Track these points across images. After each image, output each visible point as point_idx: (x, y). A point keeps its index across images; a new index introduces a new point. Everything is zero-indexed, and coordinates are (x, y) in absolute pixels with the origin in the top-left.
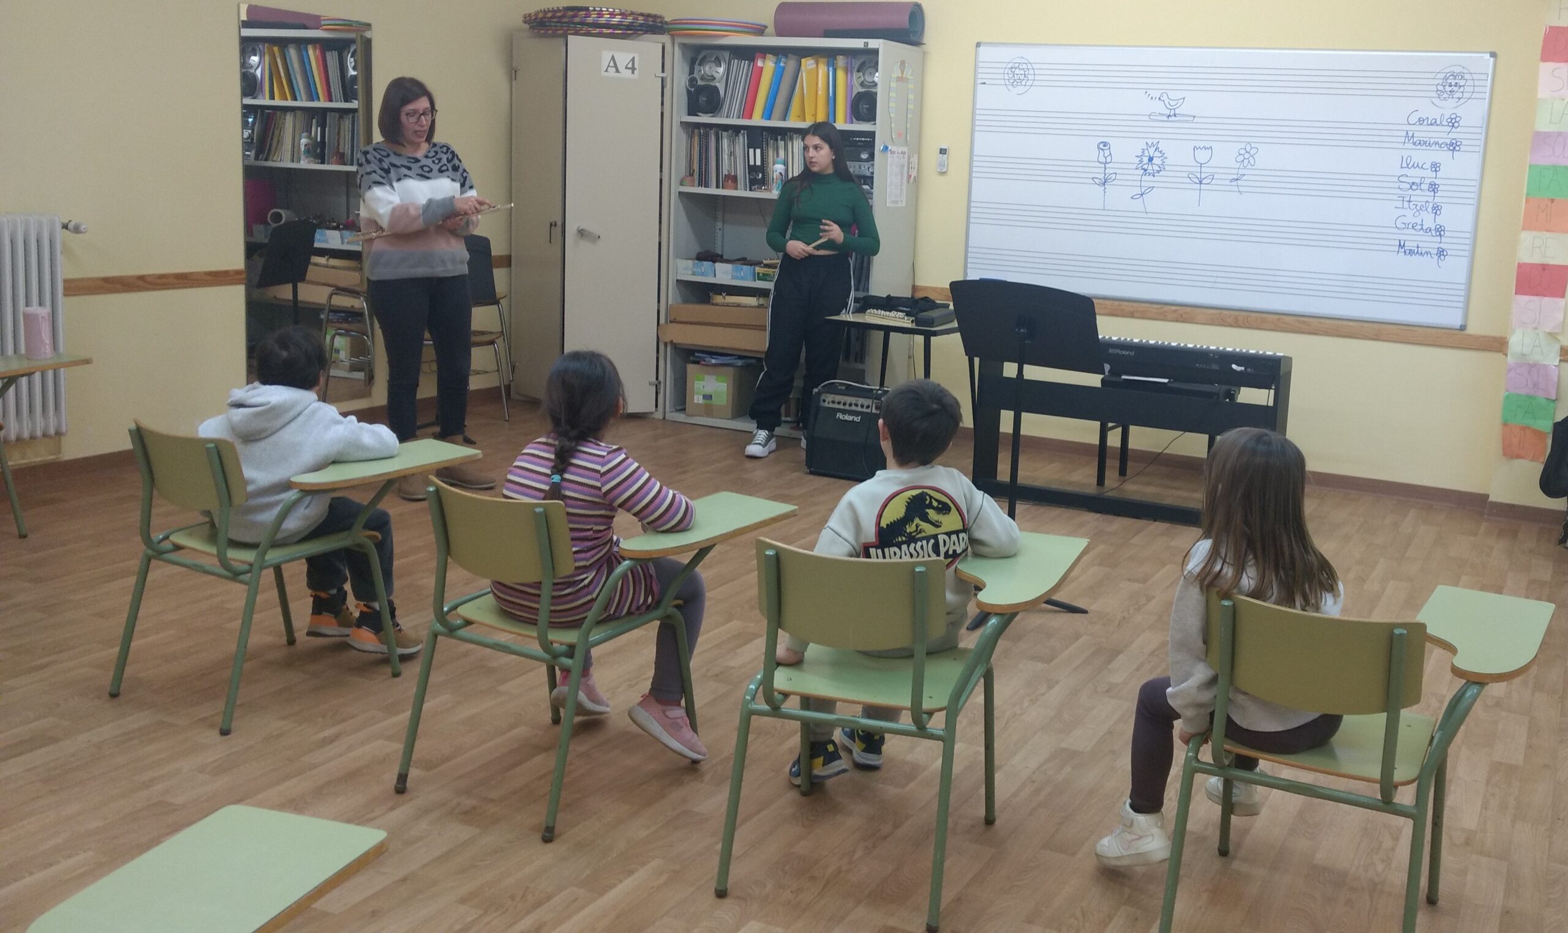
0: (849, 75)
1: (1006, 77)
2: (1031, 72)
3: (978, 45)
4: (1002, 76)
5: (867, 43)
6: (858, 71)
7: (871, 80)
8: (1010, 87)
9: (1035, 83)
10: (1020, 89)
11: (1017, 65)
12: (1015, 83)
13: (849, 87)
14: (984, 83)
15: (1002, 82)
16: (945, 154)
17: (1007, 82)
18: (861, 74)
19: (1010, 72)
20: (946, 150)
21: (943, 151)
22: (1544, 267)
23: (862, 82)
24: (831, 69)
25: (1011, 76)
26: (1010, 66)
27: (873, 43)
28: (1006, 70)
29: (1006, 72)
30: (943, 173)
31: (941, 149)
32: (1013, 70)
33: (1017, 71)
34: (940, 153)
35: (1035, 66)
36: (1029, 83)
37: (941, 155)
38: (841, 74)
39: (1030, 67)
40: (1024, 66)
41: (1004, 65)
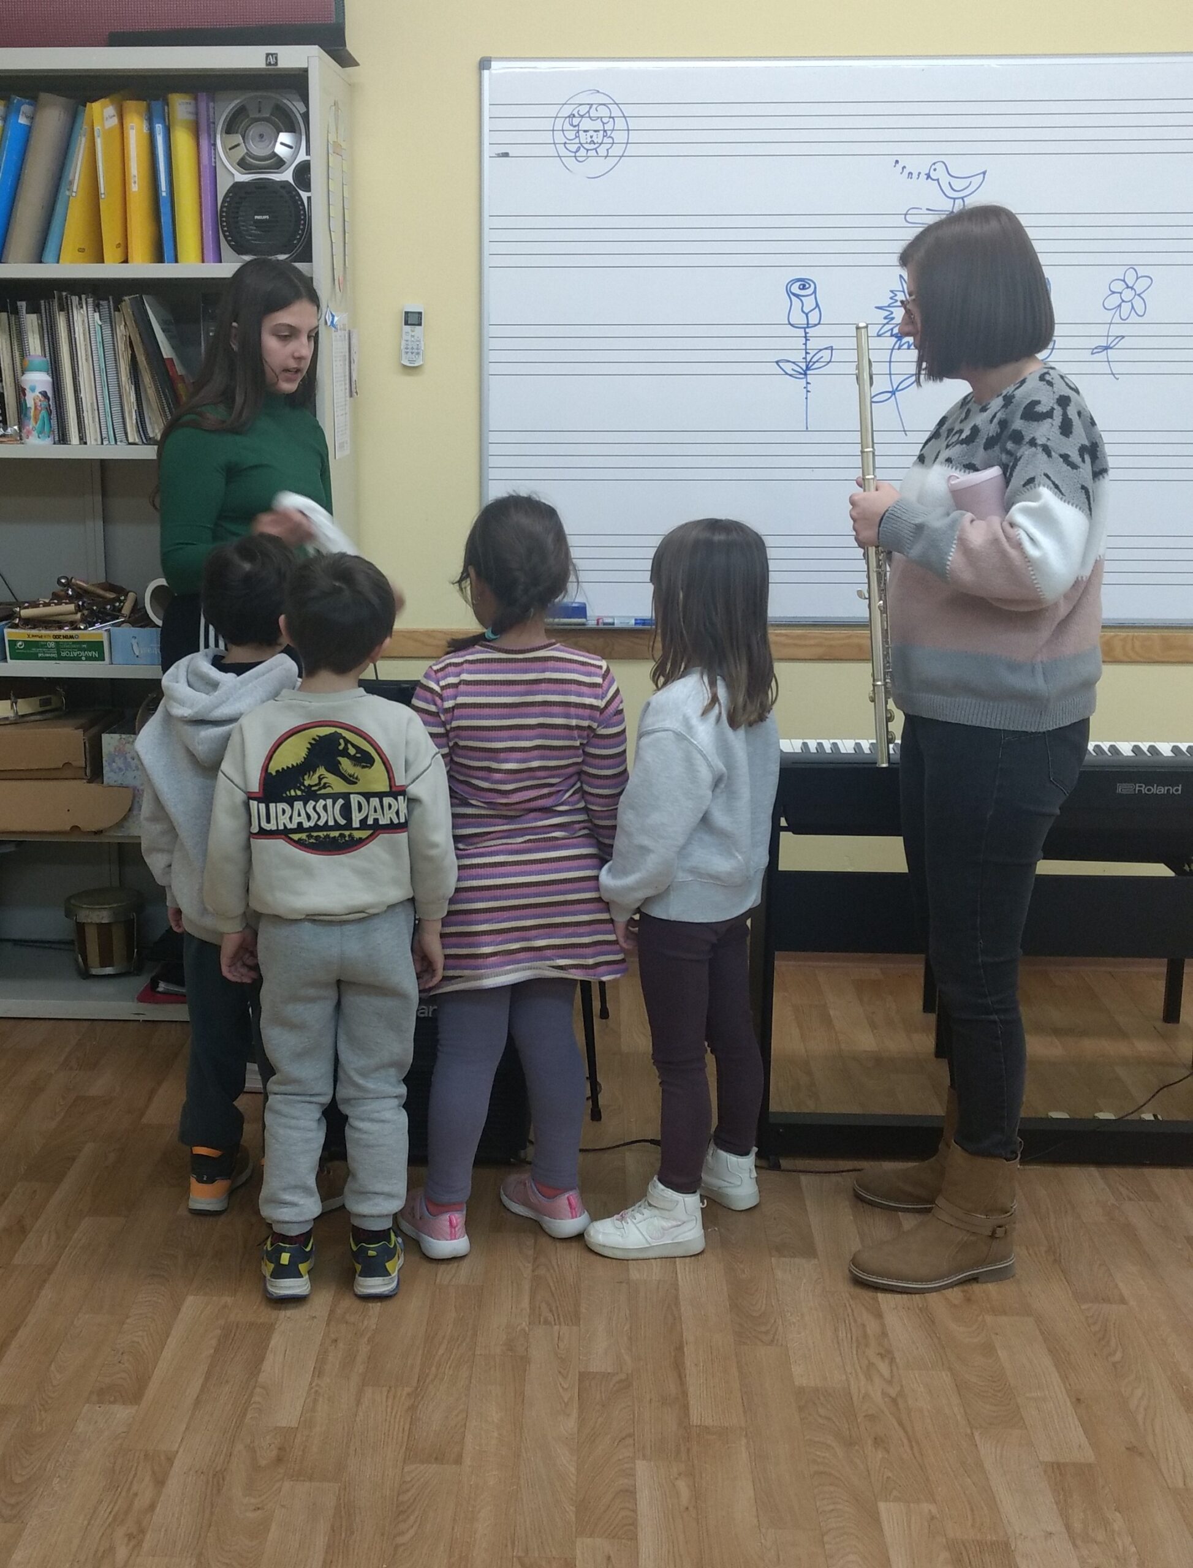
0: (204, 143)
1: (559, 138)
2: (620, 123)
3: (484, 64)
4: (547, 137)
5: (275, 56)
6: (229, 130)
7: (265, 152)
8: (571, 162)
9: (631, 150)
10: (595, 165)
11: (583, 110)
12: (582, 152)
13: (207, 174)
14: (506, 155)
15: (551, 150)
16: (420, 324)
17: (562, 151)
18: (238, 138)
19: (567, 126)
20: (420, 313)
21: (413, 319)
23: (243, 159)
24: (159, 128)
25: (571, 135)
26: (567, 111)
27: (291, 57)
28: (559, 122)
29: (558, 127)
30: (410, 370)
31: (407, 313)
32: (576, 121)
33: (586, 124)
34: (406, 323)
35: (628, 110)
36: (617, 150)
37: (408, 328)
38: (183, 141)
39: (616, 112)
40: (603, 112)
41: (552, 111)
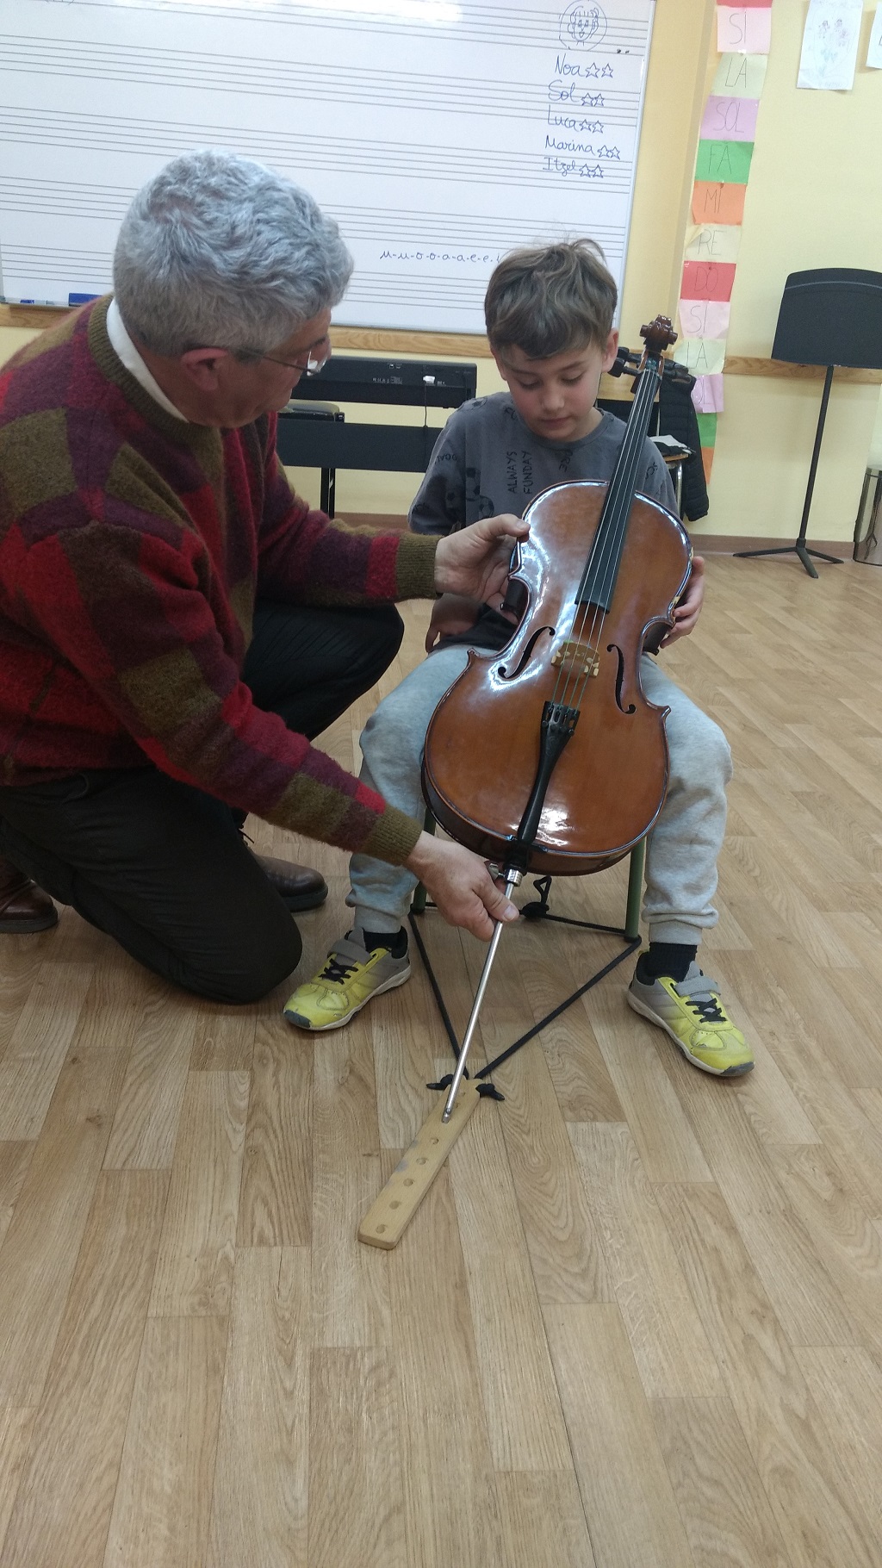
22: (711, 266)
